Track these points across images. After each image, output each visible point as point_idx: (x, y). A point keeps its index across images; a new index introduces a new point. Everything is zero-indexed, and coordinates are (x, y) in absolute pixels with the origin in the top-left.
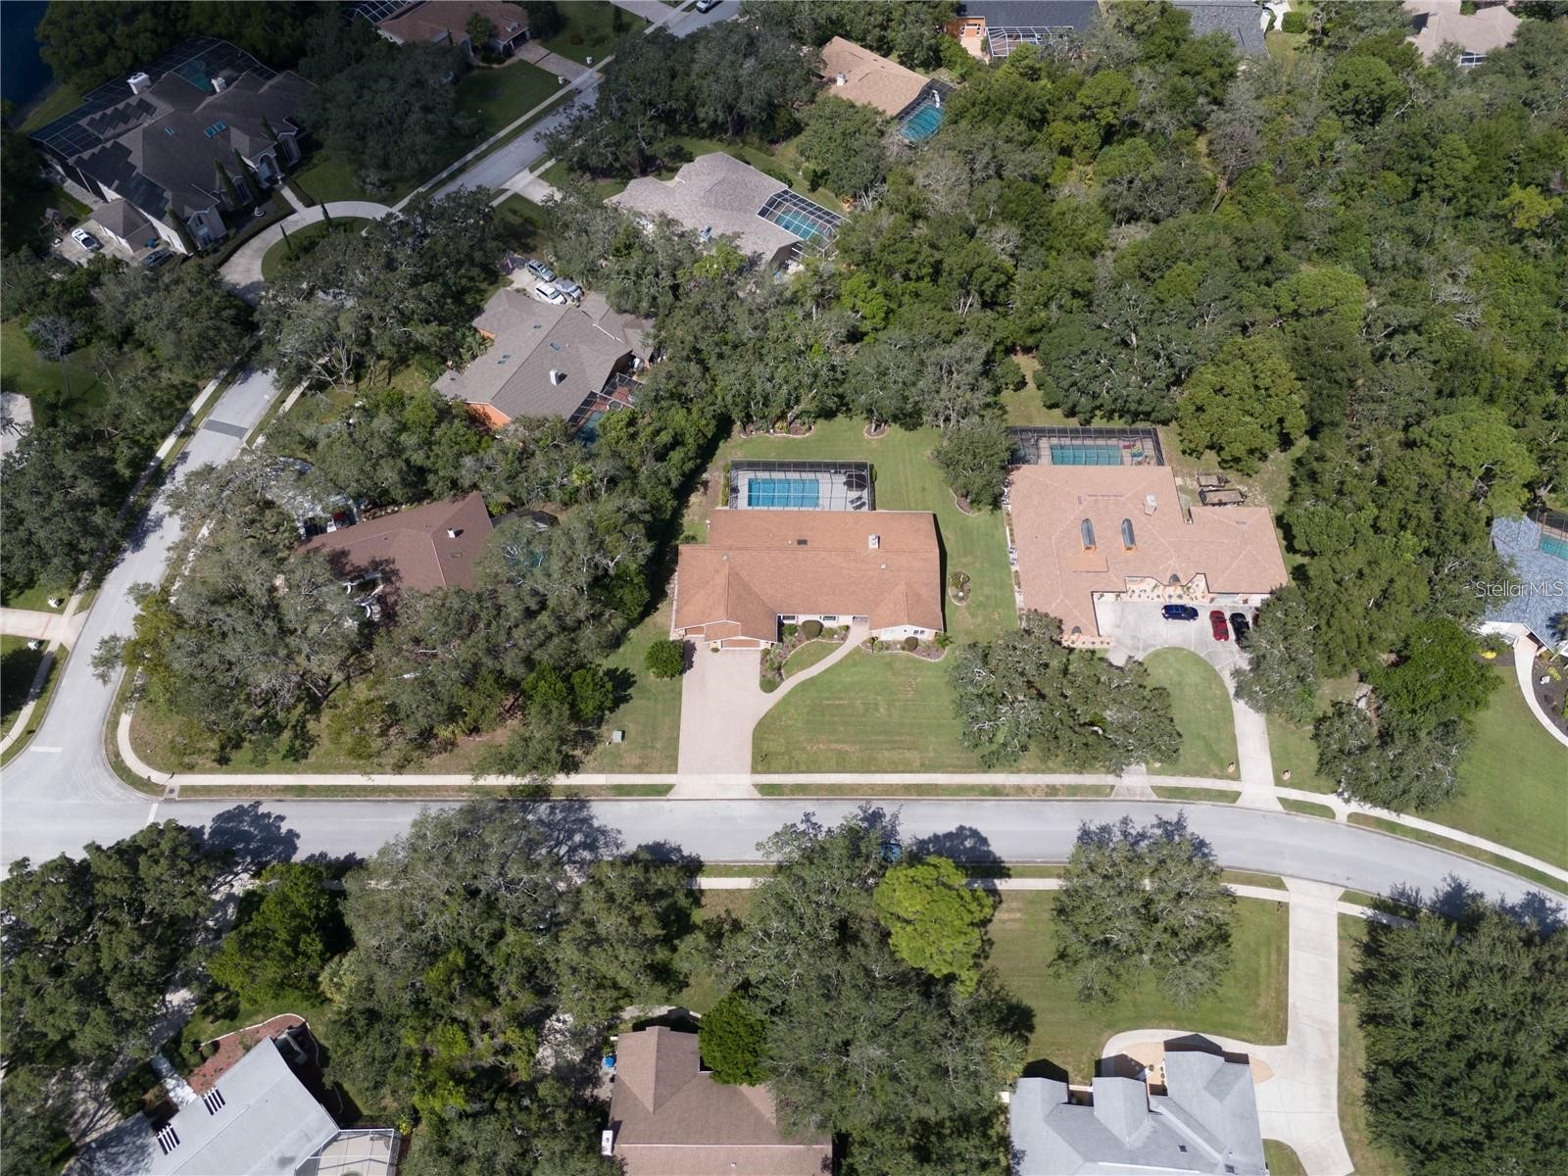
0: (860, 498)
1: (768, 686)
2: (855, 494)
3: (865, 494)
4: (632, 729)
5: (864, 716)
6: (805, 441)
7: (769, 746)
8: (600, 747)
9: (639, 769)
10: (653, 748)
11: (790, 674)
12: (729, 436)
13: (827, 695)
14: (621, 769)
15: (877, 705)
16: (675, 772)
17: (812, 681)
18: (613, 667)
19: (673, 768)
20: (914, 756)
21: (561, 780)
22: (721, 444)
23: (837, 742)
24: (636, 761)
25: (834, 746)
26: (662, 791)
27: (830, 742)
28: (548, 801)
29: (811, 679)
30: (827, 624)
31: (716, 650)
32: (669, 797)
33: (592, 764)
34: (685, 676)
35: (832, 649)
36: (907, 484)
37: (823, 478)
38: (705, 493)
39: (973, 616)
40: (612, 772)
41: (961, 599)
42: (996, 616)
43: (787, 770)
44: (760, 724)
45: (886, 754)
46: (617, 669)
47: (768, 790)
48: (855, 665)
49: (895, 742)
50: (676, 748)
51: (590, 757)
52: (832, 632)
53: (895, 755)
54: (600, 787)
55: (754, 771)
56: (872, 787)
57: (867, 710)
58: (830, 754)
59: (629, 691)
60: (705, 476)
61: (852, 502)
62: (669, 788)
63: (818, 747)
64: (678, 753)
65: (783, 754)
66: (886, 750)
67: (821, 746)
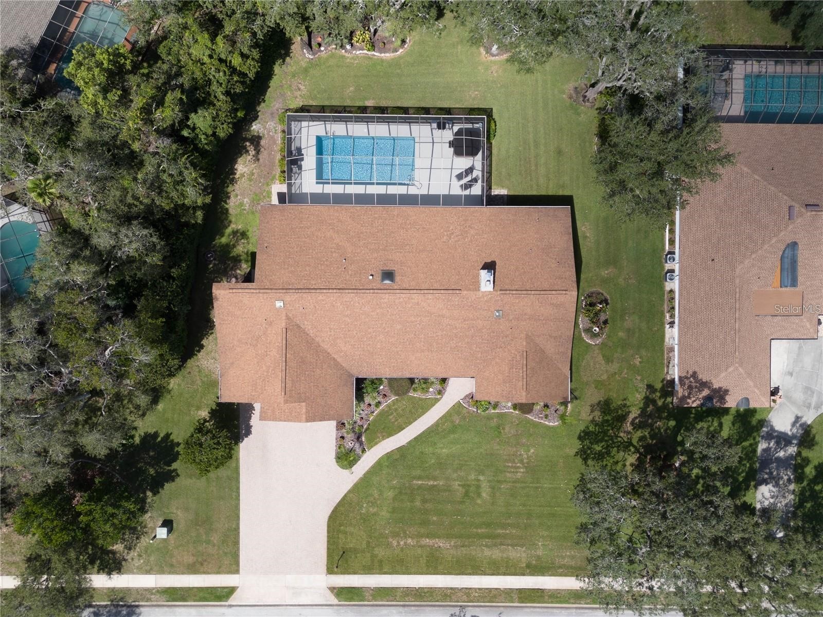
0: (470, 170)
1: (346, 458)
2: (464, 163)
3: (477, 161)
4: (181, 518)
5: (462, 502)
6: (395, 63)
7: (346, 541)
8: (145, 541)
9: (193, 569)
10: (208, 542)
11: (373, 442)
12: (288, 54)
13: (418, 472)
14: (173, 569)
15: (478, 487)
16: (237, 572)
17: (402, 451)
18: (151, 431)
19: (234, 568)
20: (518, 554)
21: (99, 581)
22: (277, 69)
23: (428, 536)
24: (191, 560)
25: (427, 541)
26: (222, 595)
27: (420, 536)
28: (90, 606)
29: (400, 449)
32: (230, 602)
33: (137, 563)
34: (241, 445)
35: (424, 407)
36: (537, 145)
37: (423, 131)
38: (257, 158)
39: (608, 360)
40: (161, 572)
41: (594, 336)
42: (637, 361)
43: (368, 570)
44: (335, 511)
45: (487, 552)
46: (156, 435)
47: (347, 594)
48: (454, 429)
49: (498, 536)
50: (237, 543)
51: (134, 554)
52: (426, 383)
53: (496, 554)
54: (149, 590)
55: (330, 571)
56: (468, 593)
57: (466, 494)
58: (419, 551)
59: (175, 466)
60: (256, 127)
61: (460, 177)
62: (231, 591)
63: (405, 543)
64: (238, 549)
65: (363, 551)
66: (486, 546)
67: (409, 541)
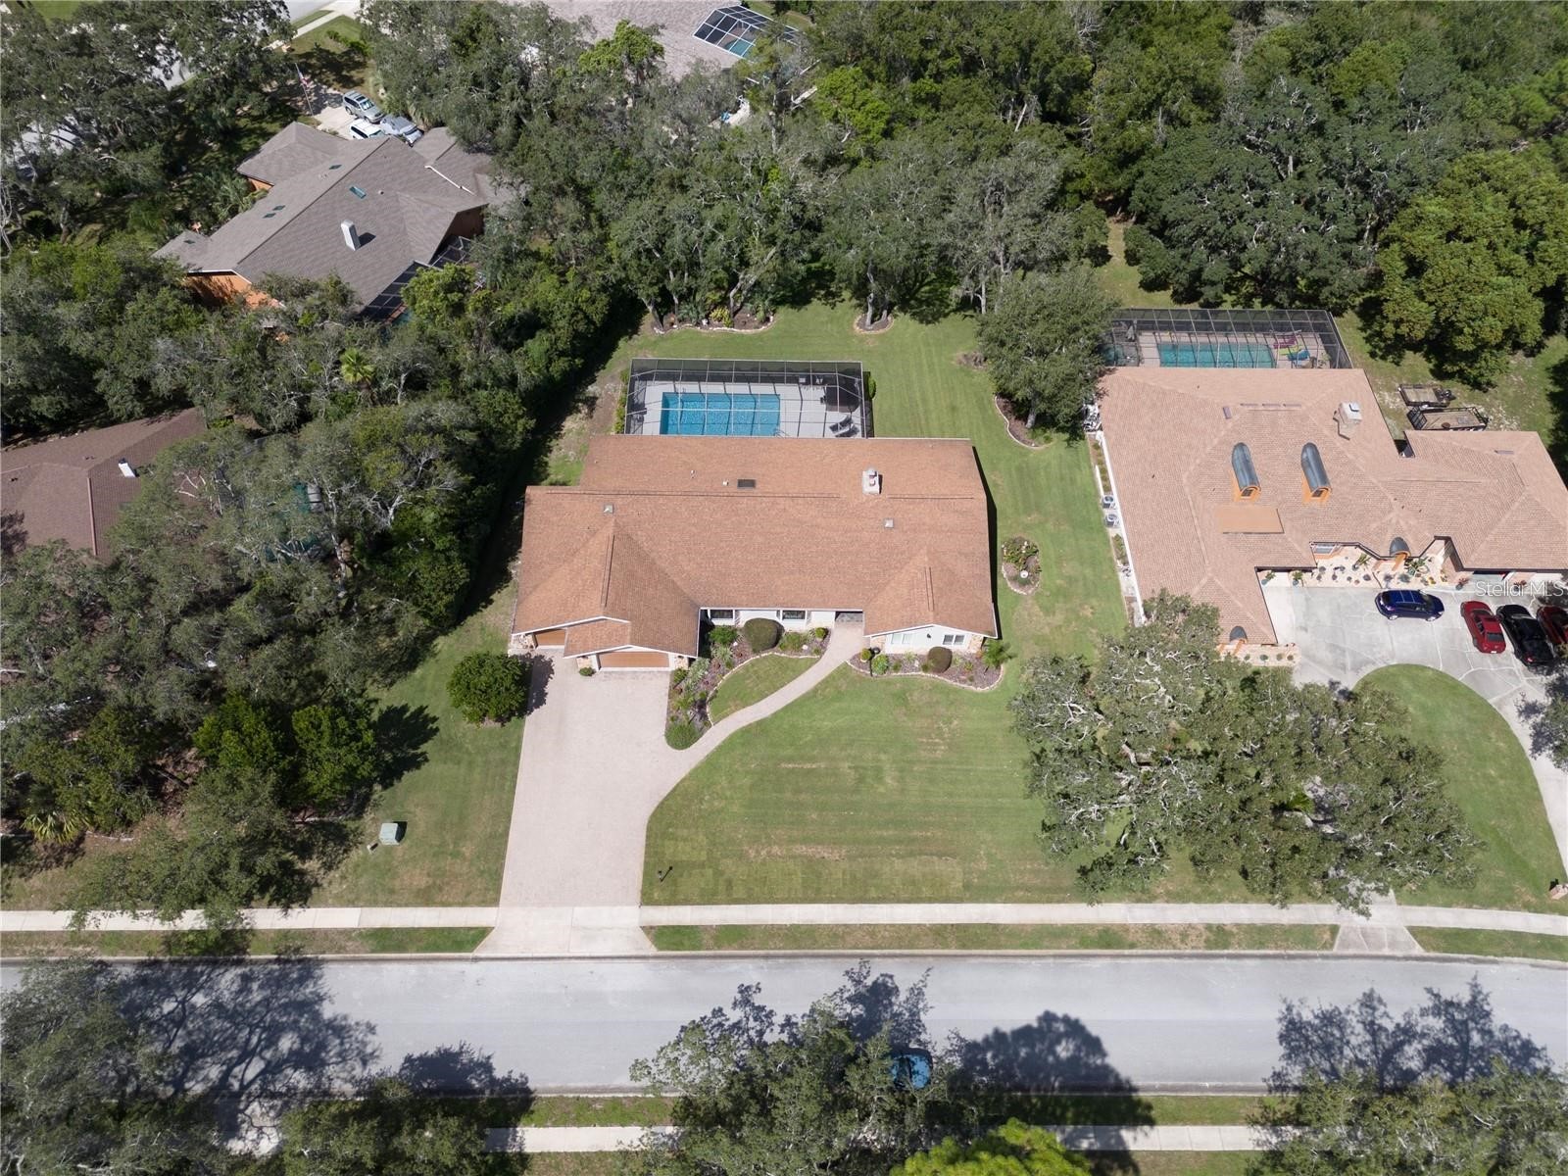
0: (848, 422)
1: (681, 735)
2: (837, 416)
3: (857, 417)
4: (421, 820)
5: (856, 791)
6: (760, 336)
7: (679, 851)
8: (355, 855)
9: (426, 898)
10: (456, 855)
11: (721, 716)
12: (635, 331)
13: (790, 752)
14: (390, 898)
15: (878, 770)
16: (495, 902)
17: (760, 727)
18: (398, 704)
19: (490, 896)
20: (951, 870)
21: (266, 918)
22: (621, 343)
23: (805, 841)
24: (422, 881)
25: (802, 849)
26: (463, 941)
27: (792, 841)
28: (239, 963)
29: (760, 723)
30: (791, 626)
31: (589, 672)
32: (476, 953)
33: (335, 889)
34: (528, 718)
35: (796, 671)
36: (924, 400)
37: (787, 391)
38: (590, 416)
39: (1048, 611)
40: (373, 903)
41: (1024, 583)
42: (1088, 612)
43: (709, 898)
44: (661, 806)
45: (898, 865)
46: (405, 708)
47: (670, 939)
48: (839, 696)
49: (913, 840)
50: (501, 856)
51: (335, 874)
52: (798, 640)
53: (915, 867)
54: (346, 933)
55: (647, 899)
56: (871, 930)
57: (861, 780)
58: (791, 864)
59: (424, 748)
60: (592, 389)
61: (834, 428)
62: (480, 934)
63: (769, 852)
64: (502, 866)
65: (702, 865)
66: (898, 856)
67: (776, 849)
